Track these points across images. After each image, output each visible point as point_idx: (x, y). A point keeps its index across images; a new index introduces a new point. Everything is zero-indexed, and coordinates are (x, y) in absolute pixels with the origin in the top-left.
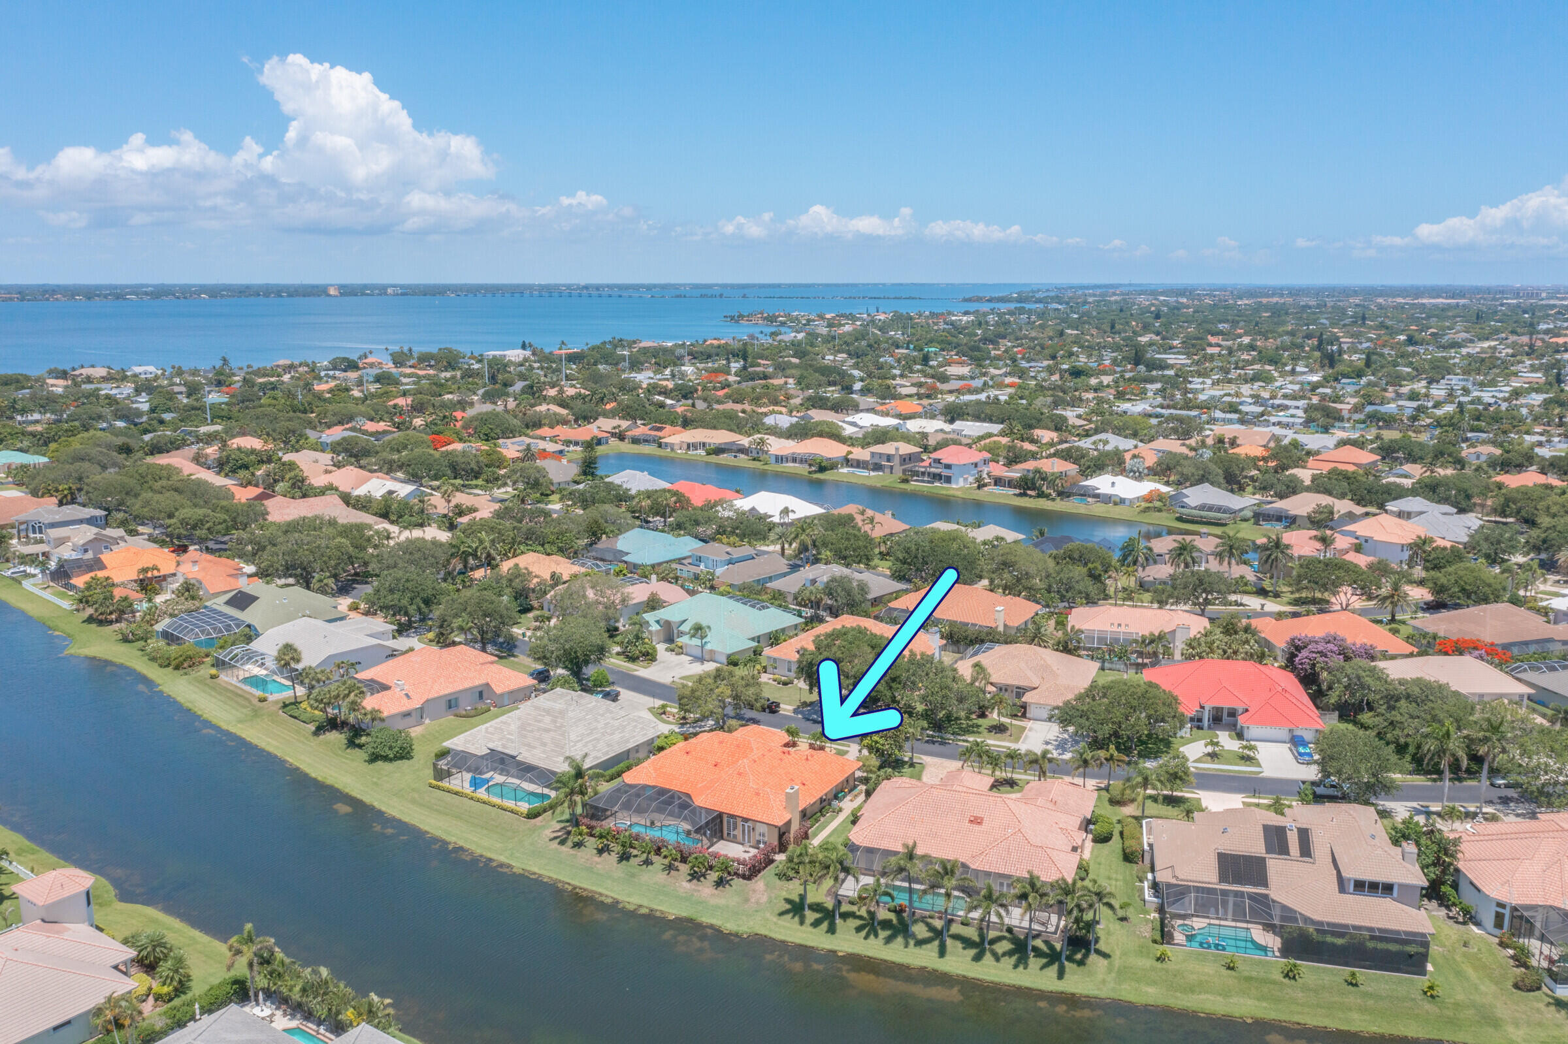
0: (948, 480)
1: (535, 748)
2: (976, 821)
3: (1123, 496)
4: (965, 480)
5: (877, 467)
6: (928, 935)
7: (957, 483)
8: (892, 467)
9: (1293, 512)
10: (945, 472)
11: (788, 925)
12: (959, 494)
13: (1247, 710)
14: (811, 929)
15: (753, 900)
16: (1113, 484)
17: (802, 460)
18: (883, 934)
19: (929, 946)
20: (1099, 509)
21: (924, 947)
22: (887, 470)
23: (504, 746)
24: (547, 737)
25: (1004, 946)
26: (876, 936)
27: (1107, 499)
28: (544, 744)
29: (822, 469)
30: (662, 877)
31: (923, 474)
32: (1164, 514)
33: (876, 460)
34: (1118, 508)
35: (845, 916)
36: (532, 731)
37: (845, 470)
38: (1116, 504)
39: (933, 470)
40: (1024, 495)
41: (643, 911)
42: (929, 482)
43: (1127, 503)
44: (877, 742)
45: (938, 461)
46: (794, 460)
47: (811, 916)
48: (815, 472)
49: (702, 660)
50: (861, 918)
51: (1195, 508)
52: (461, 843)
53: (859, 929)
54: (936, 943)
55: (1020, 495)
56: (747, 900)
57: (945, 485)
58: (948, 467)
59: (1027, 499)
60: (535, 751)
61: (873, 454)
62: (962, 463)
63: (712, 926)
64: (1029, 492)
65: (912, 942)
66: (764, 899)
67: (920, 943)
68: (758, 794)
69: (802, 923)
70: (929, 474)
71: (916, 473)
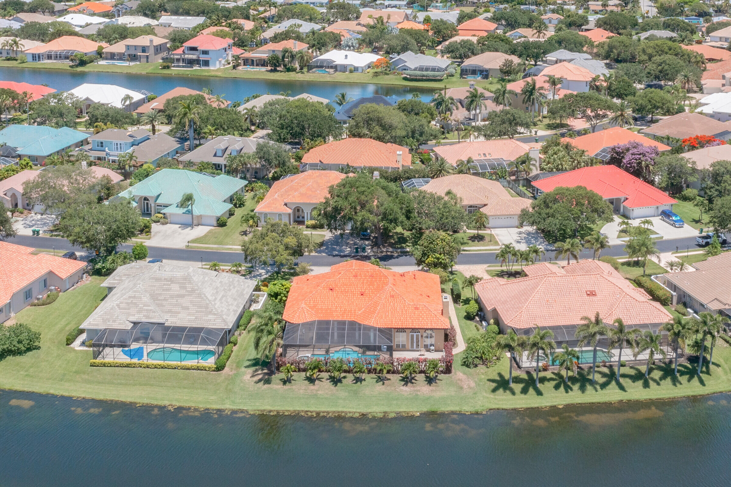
0: (206, 63)
1: (179, 313)
2: (592, 294)
3: (356, 65)
4: (220, 62)
5: (134, 58)
6: (604, 380)
7: (215, 65)
8: (147, 57)
9: (487, 67)
10: (203, 57)
11: (504, 397)
12: (219, 74)
13: (627, 199)
14: (523, 396)
15: (465, 387)
16: (346, 56)
17: (59, 56)
18: (576, 387)
19: (610, 386)
20: (340, 77)
21: (607, 387)
22: (144, 60)
23: (148, 317)
24: (185, 302)
25: (657, 374)
26: (571, 389)
27: (343, 68)
28: (187, 308)
29: (83, 63)
30: (379, 387)
31: (178, 60)
32: (391, 76)
33: (132, 52)
34: (355, 74)
35: (543, 380)
36: (165, 299)
37: (102, 62)
38: (351, 72)
39: (186, 56)
40: (275, 71)
41: (392, 415)
42: (183, 67)
43: (360, 70)
44: (438, 259)
45: (194, 49)
46: (49, 57)
47: (517, 387)
48: (77, 66)
49: (191, 225)
50: (552, 379)
51: (415, 69)
52: (177, 404)
53: (557, 387)
54: (613, 383)
55: (271, 71)
56: (461, 388)
57: (204, 68)
58: (205, 52)
59: (279, 73)
60: (180, 316)
61: (128, 47)
62: (218, 49)
63: (453, 413)
64: (278, 69)
65: (598, 387)
66: (473, 384)
67: (603, 386)
68: (417, 308)
69: (513, 393)
70: (184, 60)
71: (172, 61)
